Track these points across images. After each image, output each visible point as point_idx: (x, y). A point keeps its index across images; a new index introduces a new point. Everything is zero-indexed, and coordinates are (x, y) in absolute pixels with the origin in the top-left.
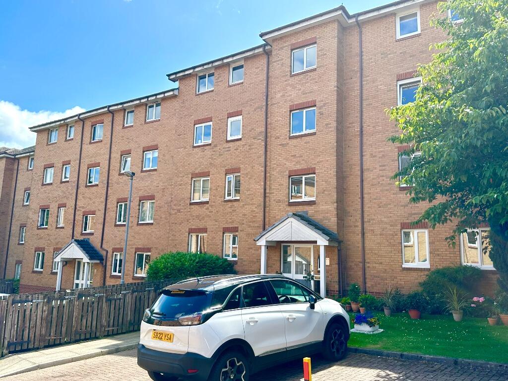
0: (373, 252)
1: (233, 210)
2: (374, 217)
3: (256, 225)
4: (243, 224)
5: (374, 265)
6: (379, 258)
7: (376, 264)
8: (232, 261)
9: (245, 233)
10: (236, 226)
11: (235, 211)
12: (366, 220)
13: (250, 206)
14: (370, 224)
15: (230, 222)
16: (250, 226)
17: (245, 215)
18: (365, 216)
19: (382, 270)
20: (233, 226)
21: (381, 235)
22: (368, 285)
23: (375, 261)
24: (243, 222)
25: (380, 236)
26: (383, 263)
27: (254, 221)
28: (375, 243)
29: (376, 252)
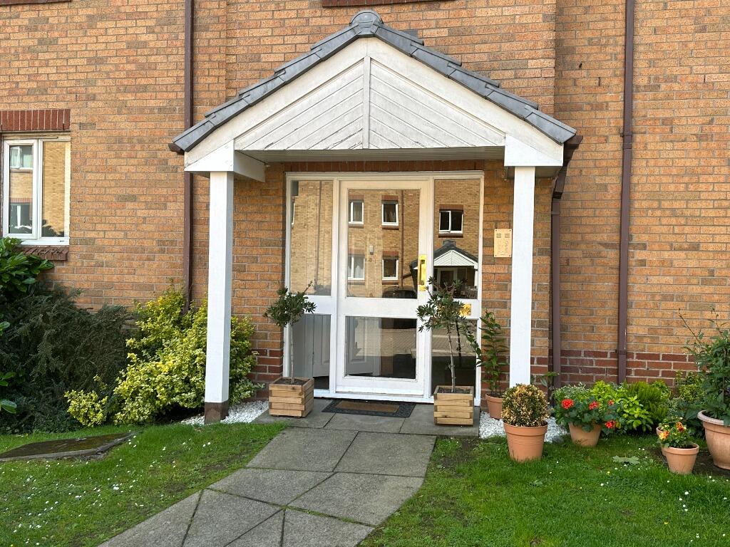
0: (666, 204)
1: (41, 41)
2: (676, 71)
3: (152, 103)
4: (93, 98)
5: (666, 255)
6: (687, 229)
7: (672, 248)
8: (44, 249)
9: (101, 134)
10: (61, 106)
11: (54, 42)
12: (641, 80)
13: (123, 23)
14: (660, 95)
15: (30, 92)
16: (122, 108)
17: (97, 61)
18: (641, 65)
19: (698, 272)
20: (43, 107)
21: (700, 138)
22: (637, 328)
23: (671, 238)
24: (91, 90)
25: (695, 145)
26: (702, 247)
27: (145, 88)
28: (674, 171)
29: (676, 205)
